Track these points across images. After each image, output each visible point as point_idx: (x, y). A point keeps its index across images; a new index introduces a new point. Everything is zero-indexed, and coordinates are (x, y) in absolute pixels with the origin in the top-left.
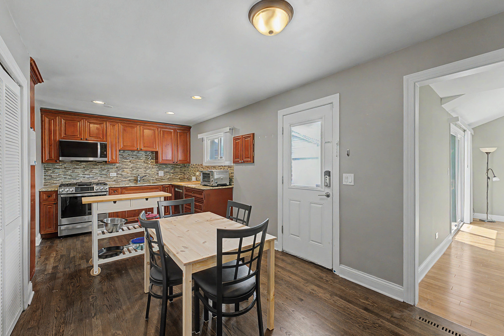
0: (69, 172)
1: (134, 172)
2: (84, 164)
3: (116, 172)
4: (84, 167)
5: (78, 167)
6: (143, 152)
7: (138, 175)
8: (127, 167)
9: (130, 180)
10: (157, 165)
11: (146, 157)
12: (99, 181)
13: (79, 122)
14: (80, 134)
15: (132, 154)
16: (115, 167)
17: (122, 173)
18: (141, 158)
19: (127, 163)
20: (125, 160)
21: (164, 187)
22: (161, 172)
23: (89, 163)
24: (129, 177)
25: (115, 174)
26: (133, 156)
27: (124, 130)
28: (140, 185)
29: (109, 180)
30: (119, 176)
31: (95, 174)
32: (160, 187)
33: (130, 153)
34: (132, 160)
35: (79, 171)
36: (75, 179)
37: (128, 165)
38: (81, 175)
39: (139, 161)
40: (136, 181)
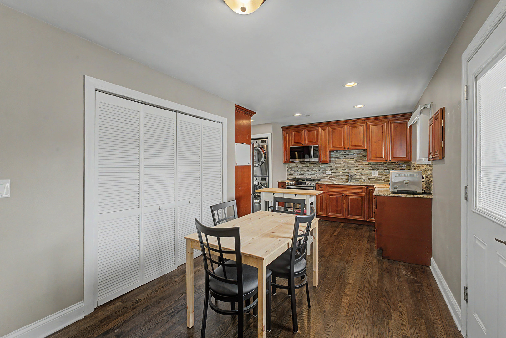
0: (300, 170)
1: (347, 171)
2: (308, 164)
3: (331, 170)
4: (308, 166)
5: (304, 166)
6: (354, 151)
7: (349, 174)
8: (339, 166)
9: (342, 178)
10: (370, 164)
11: (358, 155)
12: (318, 178)
13: (302, 131)
14: (302, 140)
15: (344, 153)
16: (330, 166)
17: (335, 172)
18: (353, 157)
19: (340, 162)
20: (338, 160)
21: (368, 188)
22: (375, 171)
23: (311, 163)
24: (341, 176)
25: (329, 172)
26: (345, 155)
27: (334, 132)
28: (351, 184)
29: (325, 177)
30: (333, 174)
31: (315, 171)
32: (363, 187)
33: (342, 152)
34: (345, 159)
35: (305, 169)
36: (302, 175)
37: (340, 164)
38: (306, 172)
39: (351, 160)
40: (347, 179)
